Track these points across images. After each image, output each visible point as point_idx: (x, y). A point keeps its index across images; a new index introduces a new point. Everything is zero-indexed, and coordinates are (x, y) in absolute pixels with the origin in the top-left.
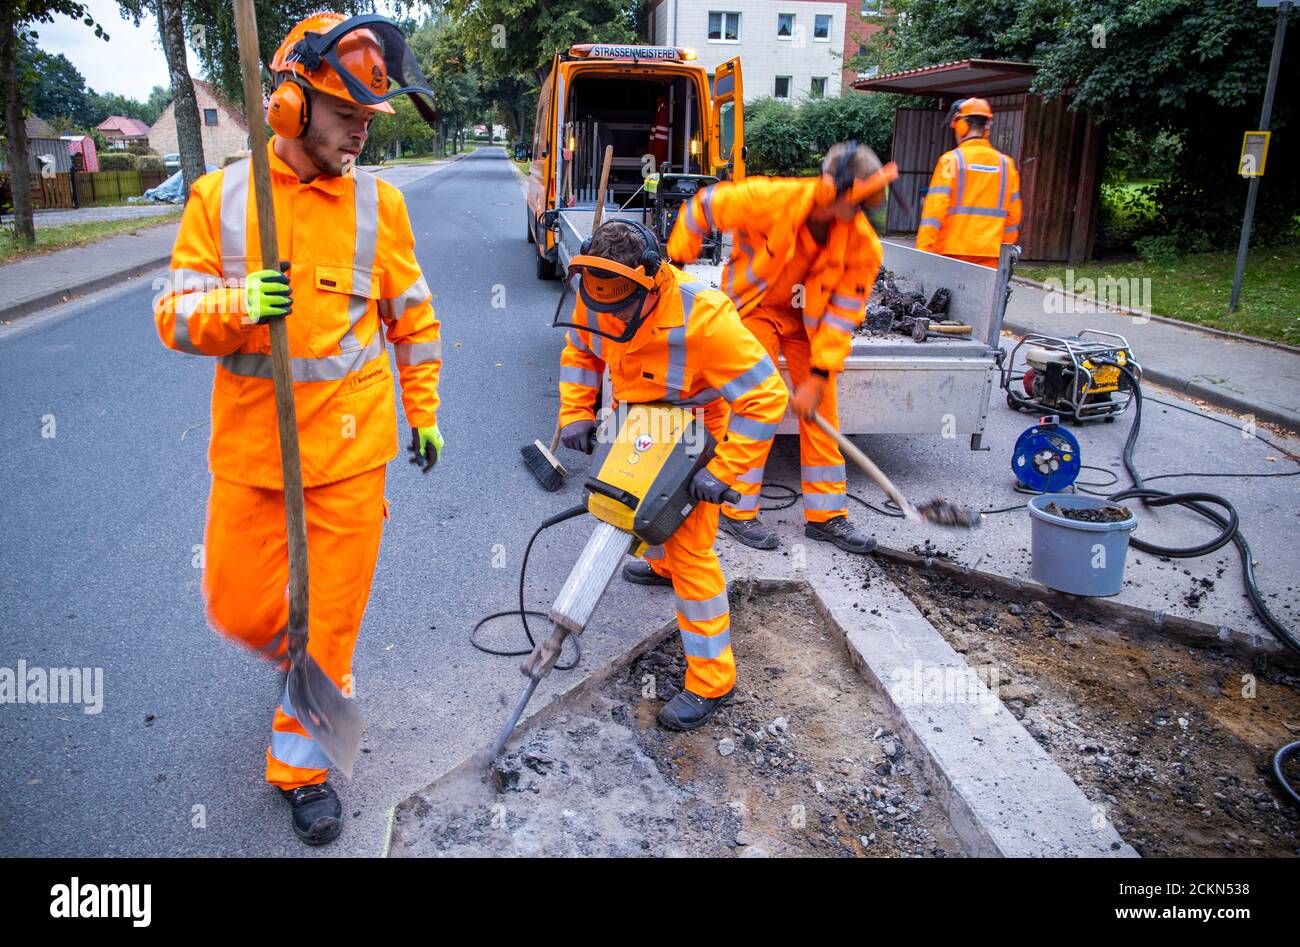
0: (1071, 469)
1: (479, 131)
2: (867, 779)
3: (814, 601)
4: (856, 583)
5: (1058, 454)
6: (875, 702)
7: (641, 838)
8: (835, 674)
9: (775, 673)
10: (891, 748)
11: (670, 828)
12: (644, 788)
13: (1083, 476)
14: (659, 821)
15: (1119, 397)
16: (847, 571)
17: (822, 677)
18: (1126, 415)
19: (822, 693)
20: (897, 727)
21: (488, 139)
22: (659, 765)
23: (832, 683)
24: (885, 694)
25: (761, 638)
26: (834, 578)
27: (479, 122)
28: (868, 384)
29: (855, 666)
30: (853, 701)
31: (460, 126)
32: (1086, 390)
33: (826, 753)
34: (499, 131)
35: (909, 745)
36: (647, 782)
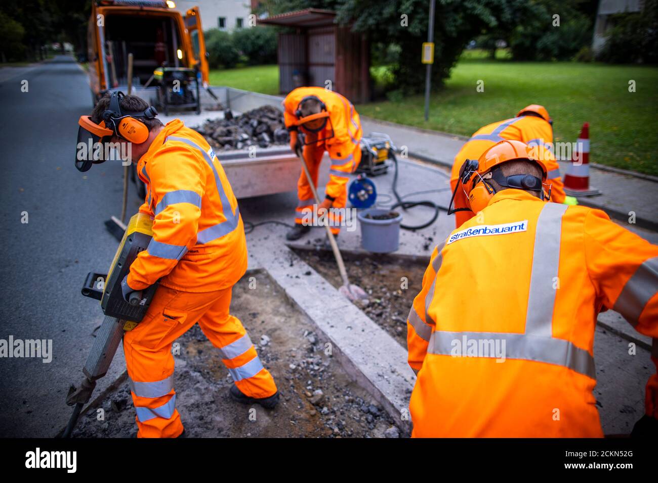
0: (373, 197)
1: (56, 47)
2: (304, 356)
3: (268, 276)
4: (287, 264)
5: (367, 191)
6: (303, 319)
7: (199, 415)
8: (282, 309)
9: (254, 315)
10: (312, 339)
11: (213, 406)
12: (198, 389)
13: (378, 199)
14: (207, 404)
15: (388, 162)
16: (281, 259)
17: (276, 313)
18: (392, 170)
19: (277, 320)
20: (314, 330)
21: (62, 51)
22: (203, 375)
23: (282, 315)
24: (306, 315)
25: (245, 299)
26: (276, 264)
27: (54, 42)
28: (280, 169)
29: (291, 304)
30: (293, 321)
31: (43, 43)
32: (375, 161)
33: (283, 349)
34: (68, 46)
35: (320, 336)
36: (198, 385)
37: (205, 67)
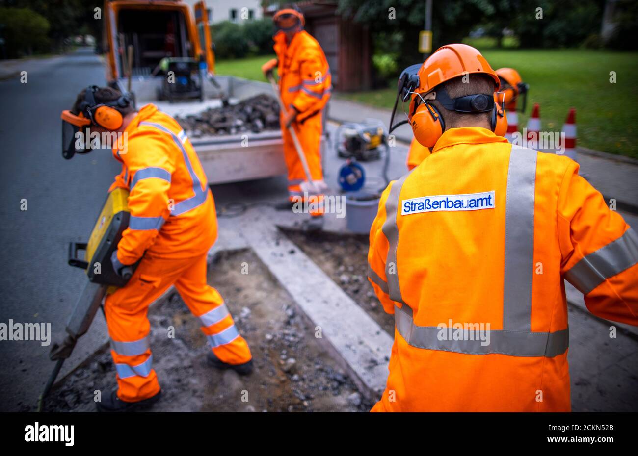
0: (361, 181)
1: (78, 39)
2: (281, 328)
3: (255, 255)
4: (273, 243)
5: (356, 175)
6: (283, 294)
7: (176, 377)
8: (266, 285)
9: (239, 290)
10: (290, 312)
11: (191, 371)
12: (178, 355)
13: (367, 183)
14: (185, 368)
15: (381, 148)
16: (269, 238)
17: (259, 288)
18: (384, 155)
19: (259, 295)
20: (292, 305)
21: (84, 44)
22: (185, 342)
23: (265, 290)
24: (286, 291)
26: (263, 244)
27: (78, 35)
29: (273, 280)
30: (274, 296)
31: (67, 36)
32: (368, 146)
33: (262, 321)
34: (90, 39)
35: (298, 310)
36: (179, 352)
37: (210, 57)
